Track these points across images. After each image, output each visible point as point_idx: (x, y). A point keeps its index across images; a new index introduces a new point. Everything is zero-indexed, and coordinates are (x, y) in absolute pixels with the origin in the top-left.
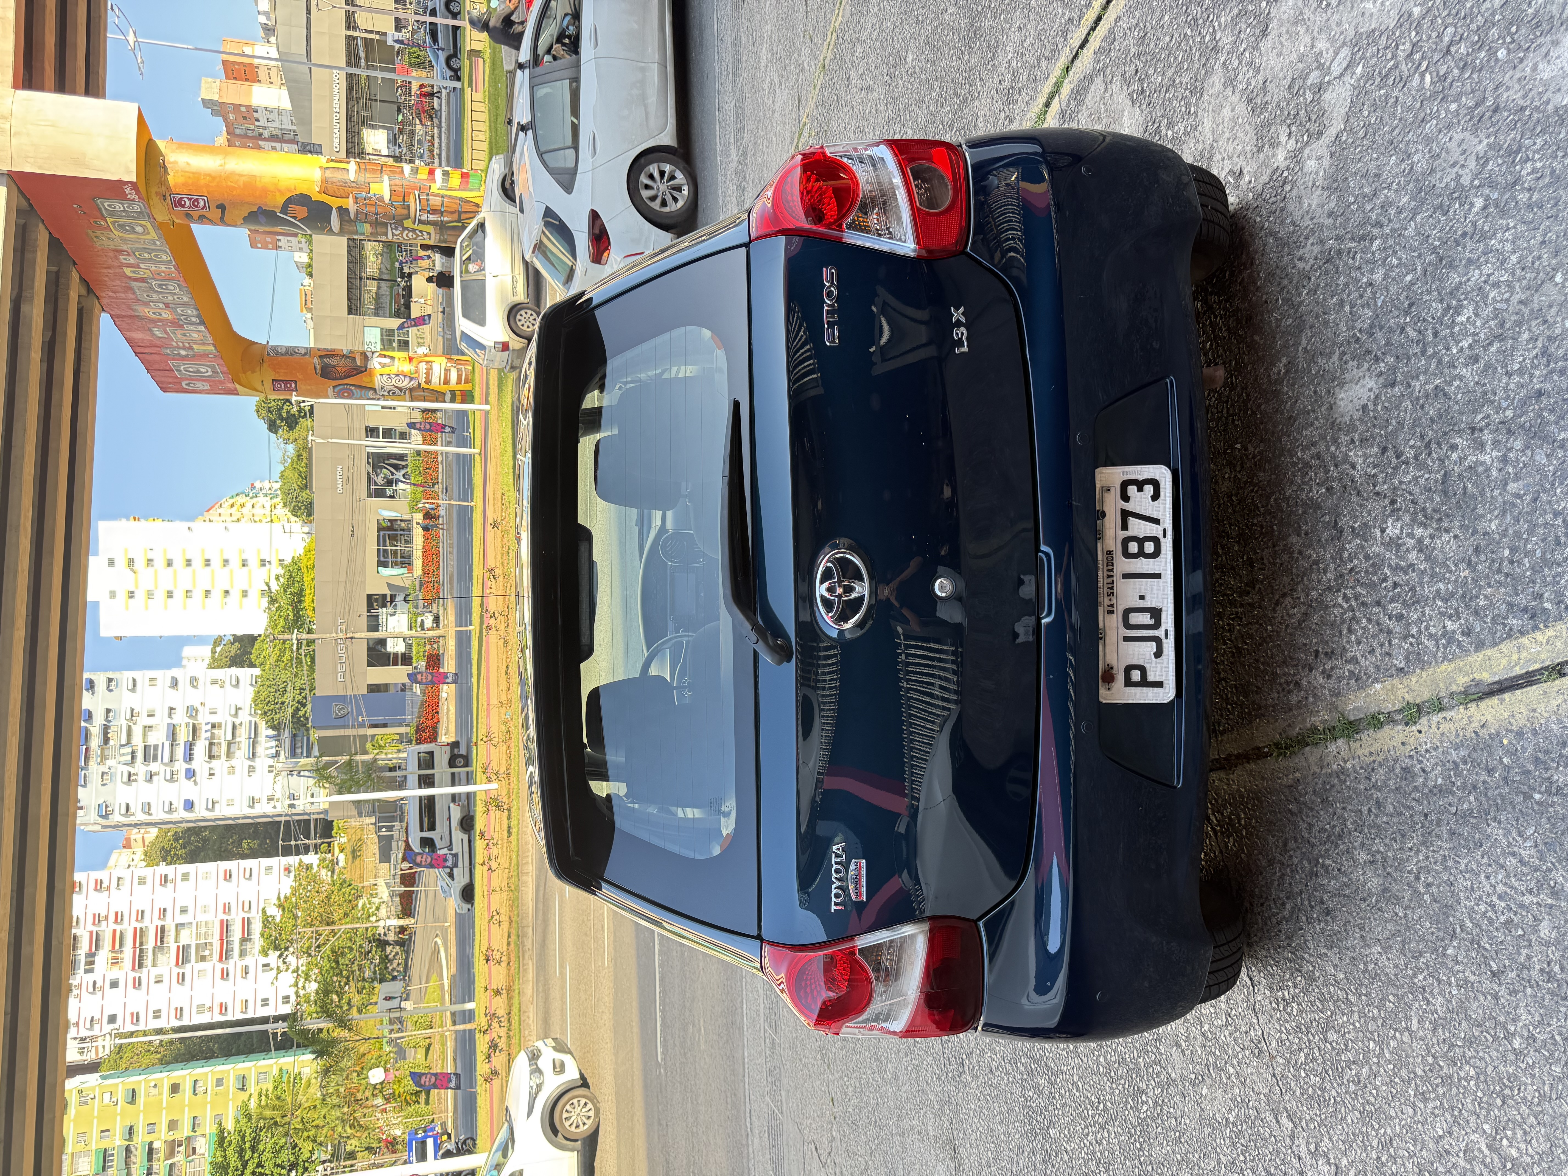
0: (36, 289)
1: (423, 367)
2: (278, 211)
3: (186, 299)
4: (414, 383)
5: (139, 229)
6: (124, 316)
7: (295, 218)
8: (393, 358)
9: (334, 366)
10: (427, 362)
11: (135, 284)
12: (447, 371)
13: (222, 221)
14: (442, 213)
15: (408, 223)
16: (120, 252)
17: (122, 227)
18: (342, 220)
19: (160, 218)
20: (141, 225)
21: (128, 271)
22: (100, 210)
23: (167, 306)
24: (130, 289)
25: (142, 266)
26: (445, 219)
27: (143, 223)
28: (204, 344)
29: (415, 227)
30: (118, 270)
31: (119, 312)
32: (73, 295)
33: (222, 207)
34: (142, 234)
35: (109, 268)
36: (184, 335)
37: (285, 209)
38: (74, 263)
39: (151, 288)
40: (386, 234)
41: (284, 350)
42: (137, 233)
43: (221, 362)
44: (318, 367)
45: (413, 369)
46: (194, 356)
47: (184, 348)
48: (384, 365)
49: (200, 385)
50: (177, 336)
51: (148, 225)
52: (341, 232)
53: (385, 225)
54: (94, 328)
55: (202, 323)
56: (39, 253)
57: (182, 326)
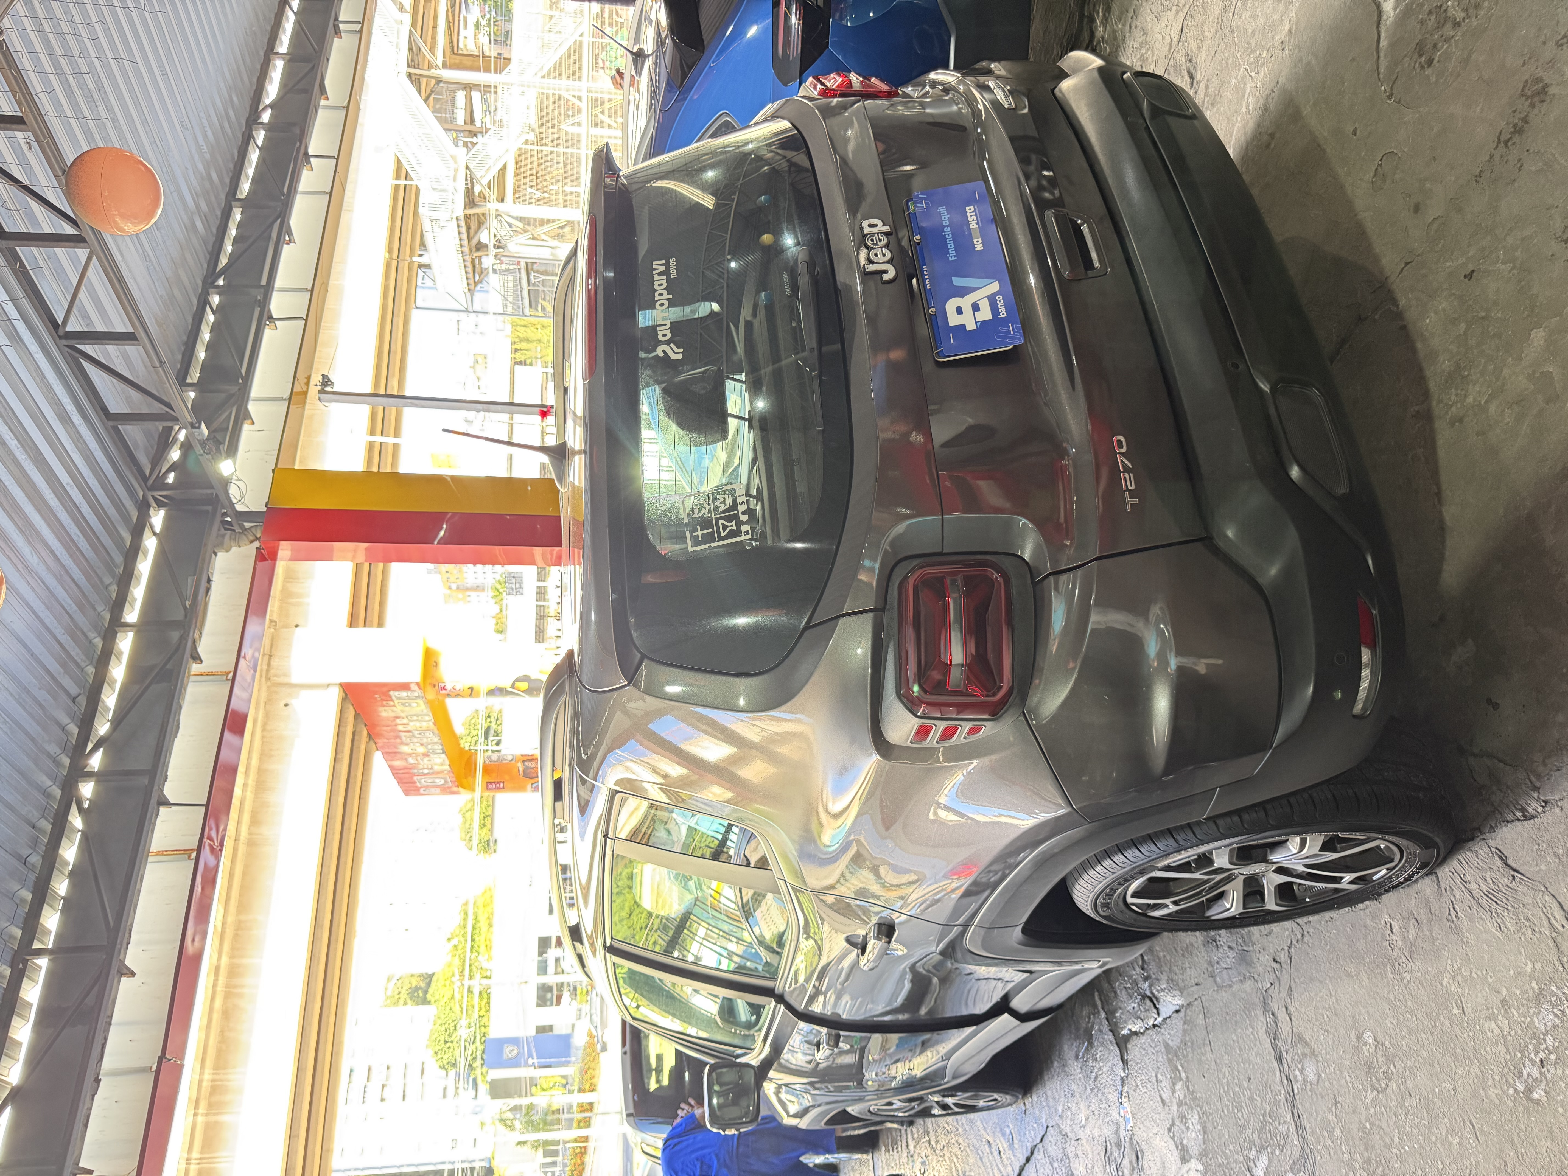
2: (508, 687)
6: (390, 753)
7: (519, 690)
9: (533, 768)
11: (403, 734)
13: (469, 698)
16: (398, 718)
17: (403, 704)
19: (429, 698)
20: (416, 703)
21: (400, 728)
22: (391, 697)
25: (410, 724)
27: (418, 701)
28: (442, 765)
30: (393, 728)
31: (387, 751)
33: (471, 689)
34: (415, 707)
35: (388, 726)
36: (429, 761)
37: (513, 686)
42: (412, 707)
43: (452, 775)
44: (521, 769)
47: (427, 768)
49: (433, 790)
50: (424, 761)
51: (421, 702)
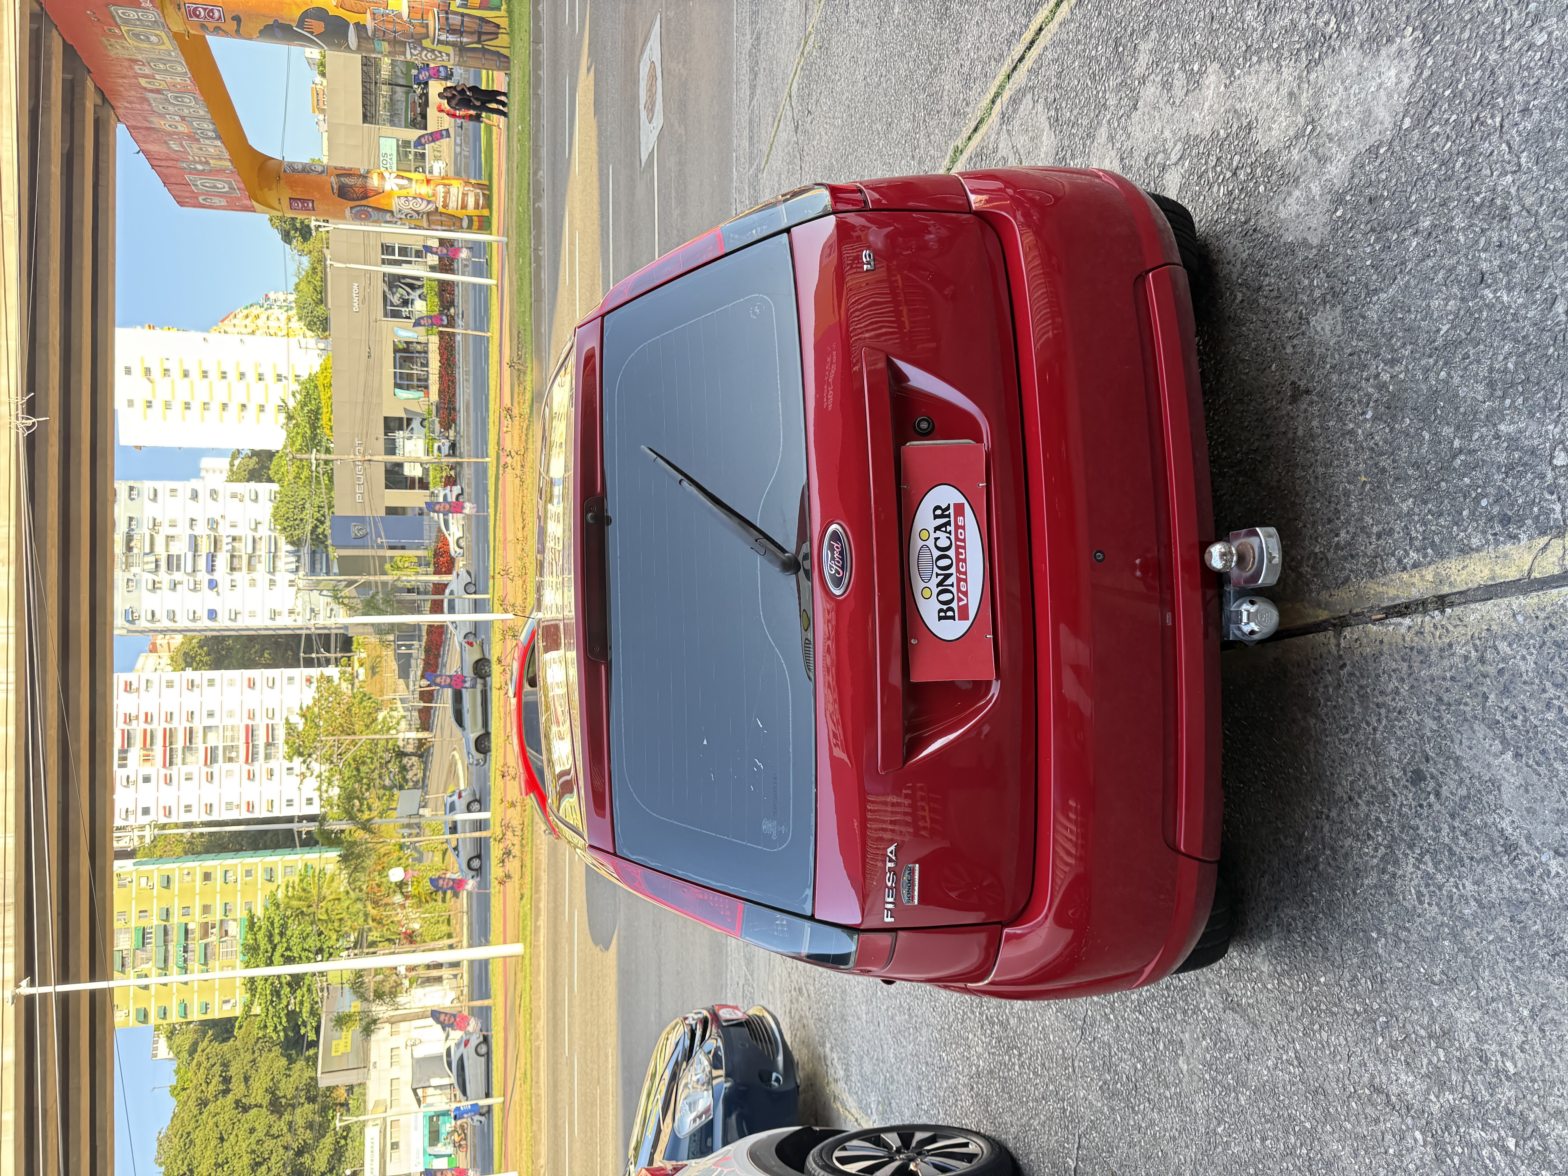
0: (53, 99)
1: (441, 189)
2: (294, 25)
3: (202, 113)
4: (431, 207)
5: (154, 39)
6: (140, 128)
7: (312, 33)
8: (410, 180)
9: (351, 187)
10: (445, 185)
11: (150, 95)
12: (465, 195)
13: (238, 33)
14: (461, 33)
15: (426, 43)
16: (135, 61)
17: (137, 36)
18: (359, 37)
19: (175, 29)
20: (156, 35)
21: (143, 82)
22: (113, 17)
23: (183, 118)
24: (146, 100)
25: (157, 77)
26: (465, 40)
27: (158, 32)
28: (220, 159)
29: (434, 47)
30: (133, 81)
31: (134, 124)
32: (89, 106)
33: (237, 19)
34: (157, 44)
35: (124, 78)
36: (201, 149)
37: (301, 23)
38: (89, 72)
39: (167, 100)
40: (404, 54)
41: (300, 167)
42: (151, 43)
43: (238, 178)
44: (335, 186)
45: (430, 192)
46: (211, 171)
47: (201, 163)
48: (401, 187)
49: (216, 201)
50: (193, 150)
51: (163, 34)
52: (359, 49)
53: (404, 44)
54: (111, 139)
55: (218, 137)
56: (54, 62)
57: (198, 140)
